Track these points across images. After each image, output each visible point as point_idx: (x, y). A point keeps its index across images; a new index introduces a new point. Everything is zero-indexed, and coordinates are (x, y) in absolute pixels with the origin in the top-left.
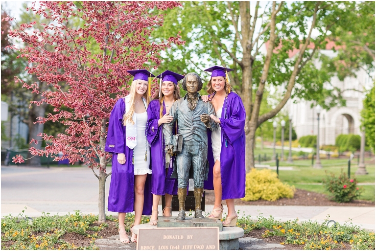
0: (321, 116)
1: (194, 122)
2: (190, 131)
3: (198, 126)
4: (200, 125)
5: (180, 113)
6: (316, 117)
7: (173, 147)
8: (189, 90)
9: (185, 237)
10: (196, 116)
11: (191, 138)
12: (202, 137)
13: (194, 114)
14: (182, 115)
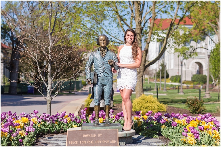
0: (183, 64)
1: (104, 65)
2: (102, 70)
3: (107, 67)
4: (108, 66)
5: (95, 59)
6: (180, 64)
7: (91, 80)
8: (101, 45)
9: (97, 135)
10: (105, 61)
11: (103, 75)
12: (109, 74)
13: (104, 59)
14: (97, 61)
